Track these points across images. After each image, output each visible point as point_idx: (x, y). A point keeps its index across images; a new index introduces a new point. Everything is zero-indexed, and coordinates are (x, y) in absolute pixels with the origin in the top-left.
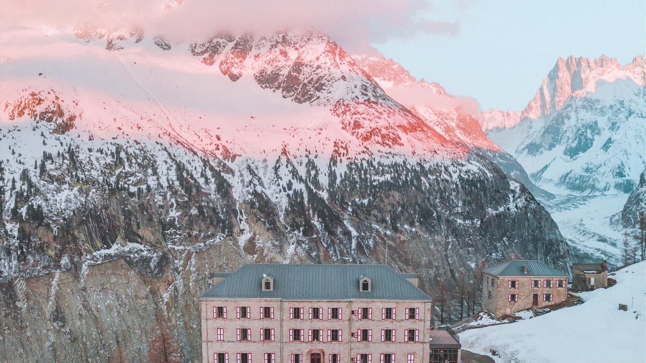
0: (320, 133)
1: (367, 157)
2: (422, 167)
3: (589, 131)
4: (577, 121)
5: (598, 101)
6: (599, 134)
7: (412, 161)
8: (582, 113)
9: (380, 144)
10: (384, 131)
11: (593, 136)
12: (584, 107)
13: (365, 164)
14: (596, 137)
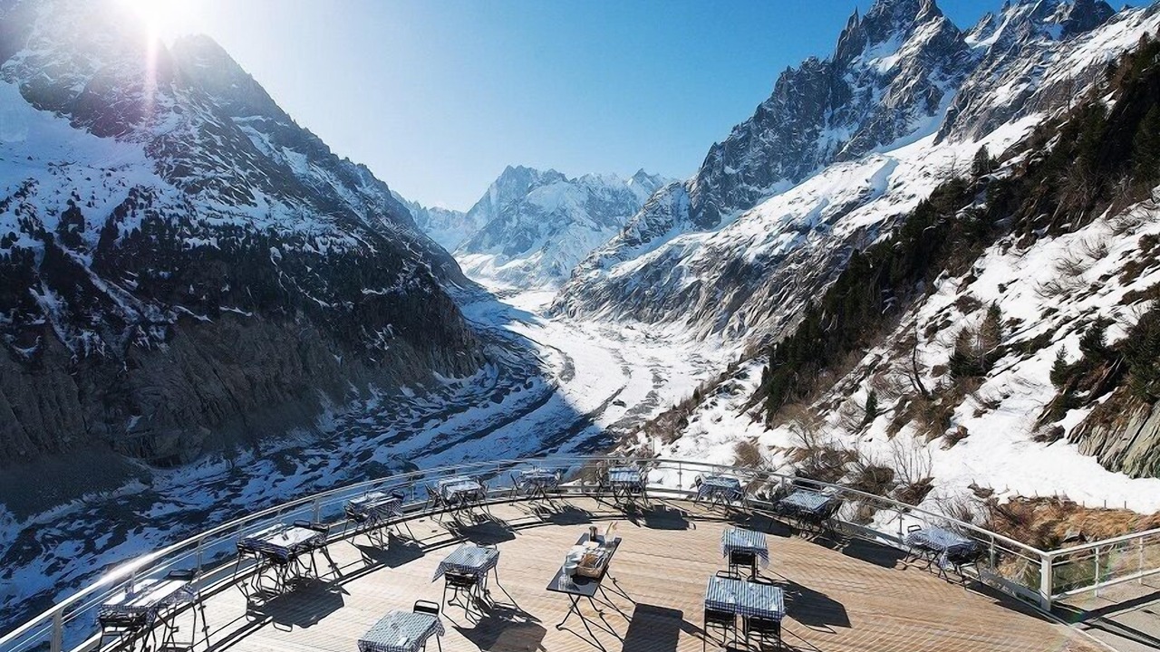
0: (109, 175)
1: (182, 213)
2: (274, 234)
3: (529, 233)
4: (518, 223)
5: (541, 207)
6: (539, 237)
7: (261, 225)
8: (524, 217)
9: (214, 199)
10: (226, 184)
11: (532, 238)
12: (526, 211)
13: (175, 221)
14: (536, 240)
